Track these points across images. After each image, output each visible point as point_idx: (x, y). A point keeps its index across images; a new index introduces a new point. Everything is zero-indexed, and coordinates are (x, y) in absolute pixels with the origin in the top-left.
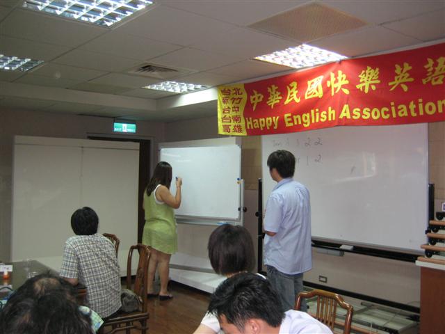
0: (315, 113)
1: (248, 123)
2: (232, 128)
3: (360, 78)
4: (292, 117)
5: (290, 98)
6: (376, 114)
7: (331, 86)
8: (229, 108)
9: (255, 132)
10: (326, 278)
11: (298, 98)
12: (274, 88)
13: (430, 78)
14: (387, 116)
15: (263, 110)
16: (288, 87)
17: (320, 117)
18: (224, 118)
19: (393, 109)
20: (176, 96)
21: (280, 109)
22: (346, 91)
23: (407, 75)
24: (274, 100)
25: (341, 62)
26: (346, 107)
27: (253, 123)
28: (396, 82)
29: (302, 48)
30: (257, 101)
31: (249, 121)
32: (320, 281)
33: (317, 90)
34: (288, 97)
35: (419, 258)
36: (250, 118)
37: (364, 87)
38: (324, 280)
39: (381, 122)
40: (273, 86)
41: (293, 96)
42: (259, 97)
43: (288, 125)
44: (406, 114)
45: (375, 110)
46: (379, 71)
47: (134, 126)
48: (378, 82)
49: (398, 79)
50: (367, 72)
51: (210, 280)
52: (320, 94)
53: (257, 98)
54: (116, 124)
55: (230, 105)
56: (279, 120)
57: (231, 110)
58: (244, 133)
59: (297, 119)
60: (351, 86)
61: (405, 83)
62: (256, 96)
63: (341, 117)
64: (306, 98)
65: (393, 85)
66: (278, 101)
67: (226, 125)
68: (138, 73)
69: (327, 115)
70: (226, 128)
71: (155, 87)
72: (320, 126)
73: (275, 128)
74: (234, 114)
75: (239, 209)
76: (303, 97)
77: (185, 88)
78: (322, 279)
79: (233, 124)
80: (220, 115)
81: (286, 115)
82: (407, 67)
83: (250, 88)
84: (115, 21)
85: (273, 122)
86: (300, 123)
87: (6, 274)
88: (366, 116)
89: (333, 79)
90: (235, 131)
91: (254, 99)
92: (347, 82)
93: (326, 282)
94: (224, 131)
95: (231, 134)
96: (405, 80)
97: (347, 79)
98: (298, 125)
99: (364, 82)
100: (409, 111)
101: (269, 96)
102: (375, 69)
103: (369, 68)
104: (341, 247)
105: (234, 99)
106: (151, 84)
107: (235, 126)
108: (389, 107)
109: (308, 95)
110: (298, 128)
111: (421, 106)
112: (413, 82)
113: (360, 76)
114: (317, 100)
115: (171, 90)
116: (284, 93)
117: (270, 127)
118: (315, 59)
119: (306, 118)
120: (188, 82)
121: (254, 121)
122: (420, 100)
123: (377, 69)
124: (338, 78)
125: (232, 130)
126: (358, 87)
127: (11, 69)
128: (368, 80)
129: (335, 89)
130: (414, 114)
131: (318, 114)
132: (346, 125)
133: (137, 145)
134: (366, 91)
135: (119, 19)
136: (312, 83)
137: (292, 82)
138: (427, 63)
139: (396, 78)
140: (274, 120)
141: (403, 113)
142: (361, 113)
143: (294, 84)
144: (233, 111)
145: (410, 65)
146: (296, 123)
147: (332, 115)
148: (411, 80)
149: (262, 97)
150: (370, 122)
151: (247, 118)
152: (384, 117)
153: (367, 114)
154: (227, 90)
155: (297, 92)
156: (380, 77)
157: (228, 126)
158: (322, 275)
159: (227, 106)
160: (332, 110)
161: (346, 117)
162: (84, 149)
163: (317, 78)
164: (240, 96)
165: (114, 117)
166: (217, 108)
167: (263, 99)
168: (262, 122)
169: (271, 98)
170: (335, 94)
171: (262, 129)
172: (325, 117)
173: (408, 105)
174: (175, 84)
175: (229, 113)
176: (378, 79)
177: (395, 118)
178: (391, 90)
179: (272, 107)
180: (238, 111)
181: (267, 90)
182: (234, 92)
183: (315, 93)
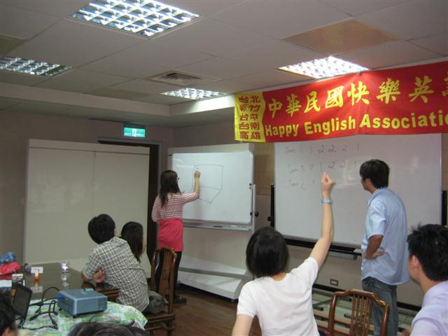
0: (335, 121)
1: (267, 130)
2: (250, 135)
3: (381, 89)
4: (312, 125)
5: (310, 106)
6: (396, 124)
7: (351, 96)
8: (247, 115)
9: (272, 139)
10: (338, 282)
11: (318, 107)
14: (408, 126)
15: (282, 117)
16: (308, 97)
17: (340, 126)
18: (241, 125)
19: (413, 119)
20: (192, 102)
21: (299, 118)
22: (367, 102)
23: (427, 87)
24: (293, 108)
25: (361, 73)
26: (366, 116)
27: (272, 131)
28: (416, 94)
29: (327, 60)
30: (276, 109)
31: (268, 128)
32: (331, 284)
33: (338, 100)
34: (308, 106)
36: (270, 126)
37: (384, 98)
38: (335, 283)
40: (293, 95)
41: (313, 105)
42: (278, 106)
43: (308, 133)
44: (426, 124)
45: (395, 119)
46: (400, 83)
47: (143, 131)
48: (398, 93)
49: (418, 91)
50: (388, 83)
51: (222, 283)
52: (340, 103)
53: (275, 106)
54: (126, 129)
55: (248, 112)
56: (299, 128)
57: (249, 118)
58: (263, 140)
59: (317, 127)
60: (372, 95)
61: (424, 95)
62: (275, 104)
63: (361, 126)
64: (327, 107)
65: (413, 97)
66: (298, 110)
67: (243, 132)
68: (162, 80)
69: (347, 124)
70: (244, 135)
71: (173, 94)
72: (340, 134)
73: (295, 135)
74: (252, 121)
75: (251, 214)
76: (323, 107)
77: (202, 94)
78: (333, 282)
79: (250, 131)
80: (237, 122)
81: (306, 124)
82: (427, 80)
83: (268, 97)
84: (156, 31)
85: (293, 130)
86: (320, 131)
87: (37, 275)
88: (386, 125)
89: (353, 89)
90: (253, 137)
91: (273, 107)
92: (367, 93)
93: (337, 285)
94: (242, 138)
95: (249, 140)
96: (425, 92)
97: (367, 90)
98: (318, 132)
99: (384, 93)
100: (429, 121)
101: (288, 105)
102: (395, 81)
103: (389, 80)
104: (355, 251)
105: (252, 107)
106: (170, 91)
107: (253, 133)
108: (410, 117)
109: (328, 105)
110: (319, 136)
111: (441, 117)
112: (433, 94)
113: (380, 87)
114: (337, 109)
115: (187, 97)
116: (303, 102)
117: (289, 134)
118: (337, 70)
119: (326, 126)
120: (206, 89)
121: (273, 128)
122: (440, 112)
123: (398, 81)
124: (359, 89)
125: (250, 137)
126: (378, 97)
127: (36, 74)
128: (388, 91)
129: (356, 99)
130: (434, 125)
131: (338, 123)
132: (366, 134)
133: (147, 150)
134: (387, 102)
135: (160, 30)
136: (332, 93)
137: (311, 91)
139: (416, 90)
140: (294, 128)
141: (423, 123)
142: (381, 122)
143: (314, 94)
144: (251, 118)
145: (430, 78)
146: (316, 131)
147: (352, 124)
148: (431, 92)
149: (281, 105)
150: (390, 131)
151: (266, 126)
152: (404, 126)
153: (387, 123)
154: (244, 97)
155: (316, 101)
156: (400, 88)
157: (246, 133)
158: (333, 278)
159: (244, 113)
160: (352, 119)
161: (366, 126)
162: (97, 153)
163: (338, 88)
164: (258, 104)
165: (124, 122)
166: (234, 115)
167: (282, 107)
168: (282, 130)
169: (290, 105)
170: (355, 103)
171: (281, 136)
172: (345, 126)
173: (428, 116)
174: (193, 91)
175: (247, 120)
176: (398, 90)
177: (414, 128)
178: (412, 101)
179: (292, 115)
180: (257, 118)
181: (286, 98)
182: (252, 99)
183: (335, 103)
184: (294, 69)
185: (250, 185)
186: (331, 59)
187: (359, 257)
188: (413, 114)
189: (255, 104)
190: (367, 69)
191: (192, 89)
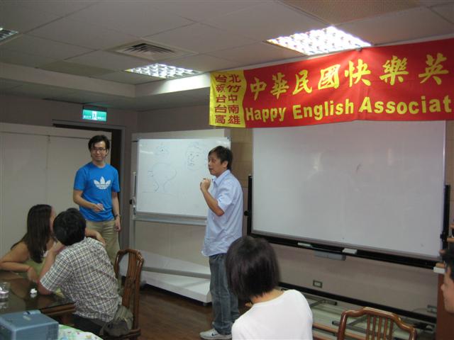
0: (329, 105)
1: (248, 114)
2: (227, 119)
3: (385, 68)
4: (302, 109)
5: (299, 87)
6: (402, 108)
7: (349, 77)
8: (224, 96)
9: (252, 124)
10: (321, 284)
11: (309, 88)
12: (280, 76)
14: (417, 111)
15: (266, 99)
16: (297, 76)
17: (335, 110)
18: (217, 108)
19: (424, 103)
20: (161, 81)
21: (286, 99)
22: (367, 83)
23: (441, 67)
24: (280, 89)
25: (362, 50)
26: (367, 100)
27: (254, 114)
28: (427, 75)
29: (325, 31)
30: (259, 89)
31: (249, 111)
32: (314, 285)
33: (333, 80)
34: (297, 87)
35: (437, 264)
36: (251, 109)
37: (389, 79)
38: (319, 284)
40: (279, 74)
41: (303, 85)
42: (261, 86)
43: (296, 117)
44: (439, 109)
45: (402, 104)
46: (407, 61)
47: (104, 113)
48: (406, 73)
49: (430, 71)
50: (393, 62)
52: (336, 84)
53: (258, 87)
54: (85, 112)
55: (226, 93)
56: (286, 112)
57: (227, 99)
58: (242, 125)
59: (308, 112)
60: (375, 75)
61: (439, 76)
62: (258, 84)
63: (361, 110)
64: (320, 88)
65: (425, 77)
66: (285, 91)
67: (220, 116)
68: (128, 52)
69: (344, 108)
70: (220, 119)
71: (139, 70)
72: (335, 119)
73: (281, 120)
74: (231, 103)
76: (315, 88)
77: (173, 71)
78: (316, 283)
79: (228, 115)
80: (212, 104)
81: (295, 107)
82: (441, 58)
83: (250, 76)
85: (279, 114)
86: (311, 115)
88: (390, 110)
89: (352, 68)
90: (231, 122)
91: (255, 88)
92: (368, 72)
93: (321, 287)
94: (217, 122)
95: (226, 125)
96: (438, 72)
97: (368, 69)
98: (308, 117)
99: (389, 73)
100: (442, 106)
101: (274, 85)
102: (402, 59)
103: (395, 58)
104: (343, 251)
105: (230, 87)
106: (136, 66)
107: (231, 117)
108: (420, 101)
109: (322, 86)
110: (309, 121)
112: (447, 74)
113: (384, 66)
114: (332, 90)
115: (156, 75)
116: (291, 82)
117: (274, 119)
118: (333, 45)
119: (318, 110)
120: (178, 66)
121: (255, 112)
123: (405, 60)
124: (357, 67)
125: (227, 121)
126: (382, 78)
128: (393, 71)
129: (354, 80)
130: (448, 110)
131: (332, 107)
132: (367, 119)
133: (109, 135)
134: (392, 82)
136: (327, 72)
137: (301, 70)
139: (427, 69)
140: (280, 112)
141: (435, 108)
142: (385, 106)
143: (305, 73)
144: (229, 100)
145: (444, 56)
146: (306, 116)
147: (350, 107)
148: (446, 72)
149: (265, 85)
150: (395, 117)
151: (247, 109)
152: (412, 112)
154: (222, 76)
155: (307, 81)
156: (408, 68)
157: (223, 117)
158: (317, 280)
159: (221, 94)
160: (350, 102)
161: (366, 111)
162: (51, 138)
163: (333, 67)
164: (238, 84)
165: (82, 104)
166: (209, 96)
167: (266, 88)
168: (266, 113)
169: (275, 87)
170: (353, 84)
171: (264, 121)
172: (342, 110)
173: (441, 100)
174: (163, 67)
175: (224, 102)
176: (405, 70)
177: (424, 114)
178: (422, 82)
179: (278, 97)
180: (236, 100)
181: (272, 78)
182: (231, 79)
183: (330, 83)
184: (283, 41)
186: (331, 29)
187: (348, 257)
188: (423, 98)
189: (235, 84)
190: (368, 45)
191: (162, 65)
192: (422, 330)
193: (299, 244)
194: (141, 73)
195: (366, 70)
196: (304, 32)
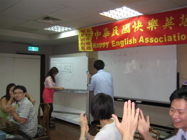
0: (126, 40)
1: (94, 45)
2: (86, 48)
3: (149, 24)
4: (115, 42)
5: (114, 33)
6: (156, 40)
7: (134, 28)
8: (84, 39)
9: (96, 50)
11: (118, 33)
12: (107, 29)
13: (183, 23)
14: (162, 41)
15: (101, 39)
16: (113, 29)
17: (129, 42)
18: (82, 43)
19: (165, 38)
20: (59, 34)
21: (109, 38)
22: (142, 30)
23: (172, 22)
24: (106, 35)
25: (139, 16)
26: (142, 37)
27: (96, 45)
28: (166, 26)
29: (122, 9)
30: (98, 35)
31: (94, 44)
33: (128, 29)
36: (95, 43)
37: (151, 28)
39: (159, 44)
41: (116, 33)
42: (99, 34)
43: (113, 46)
44: (171, 40)
45: (156, 38)
46: (158, 20)
47: (38, 48)
48: (157, 25)
49: (167, 24)
50: (152, 21)
52: (129, 31)
53: (98, 34)
54: (29, 47)
55: (85, 37)
56: (109, 44)
57: (85, 40)
58: (92, 50)
59: (118, 43)
60: (145, 27)
61: (170, 26)
62: (98, 33)
63: (139, 42)
64: (122, 33)
65: (164, 27)
66: (108, 35)
69: (132, 41)
70: (83, 48)
71: (49, 29)
72: (129, 46)
73: (107, 47)
74: (87, 41)
75: (88, 85)
76: (121, 33)
77: (63, 29)
79: (86, 46)
80: (80, 42)
81: (112, 42)
82: (172, 18)
83: (95, 29)
85: (106, 45)
86: (119, 45)
88: (152, 41)
89: (135, 24)
90: (87, 49)
91: (97, 34)
92: (142, 26)
94: (82, 49)
95: (86, 50)
96: (171, 24)
98: (118, 46)
99: (150, 26)
100: (173, 38)
101: (104, 33)
103: (153, 19)
104: (136, 102)
105: (86, 35)
106: (48, 27)
107: (87, 47)
108: (163, 37)
109: (123, 32)
110: (119, 47)
111: (179, 36)
112: (174, 25)
113: (148, 23)
114: (127, 34)
115: (56, 31)
116: (111, 31)
117: (104, 47)
118: (127, 15)
119: (122, 43)
120: (65, 26)
122: (179, 34)
123: (157, 20)
124: (138, 24)
125: (86, 49)
126: (148, 28)
128: (152, 25)
129: (136, 29)
131: (128, 41)
132: (142, 46)
133: (39, 57)
134: (152, 29)
136: (125, 26)
138: (181, 16)
139: (166, 23)
140: (107, 44)
141: (170, 39)
142: (149, 40)
143: (116, 27)
144: (86, 40)
146: (117, 45)
147: (135, 41)
148: (174, 24)
149: (100, 33)
150: (154, 44)
151: (93, 43)
152: (160, 41)
153: (152, 40)
154: (83, 30)
155: (117, 30)
156: (158, 23)
157: (84, 47)
160: (135, 38)
161: (142, 42)
162: (15, 58)
163: (128, 24)
164: (90, 33)
165: (28, 44)
166: (78, 39)
167: (101, 34)
168: (101, 45)
169: (105, 34)
170: (136, 31)
171: (101, 48)
172: (131, 42)
173: (172, 36)
174: (59, 27)
175: (84, 41)
176: (157, 24)
177: (166, 42)
178: (164, 29)
179: (106, 38)
180: (89, 40)
181: (103, 30)
182: (87, 31)
183: (126, 31)
184: (106, 14)
185: (87, 72)
186: (125, 8)
187: (138, 104)
188: (165, 35)
189: (88, 33)
190: (141, 14)
191: (58, 26)
192: (170, 134)
193: (118, 99)
194: (50, 30)
195: (141, 25)
196: (114, 10)
